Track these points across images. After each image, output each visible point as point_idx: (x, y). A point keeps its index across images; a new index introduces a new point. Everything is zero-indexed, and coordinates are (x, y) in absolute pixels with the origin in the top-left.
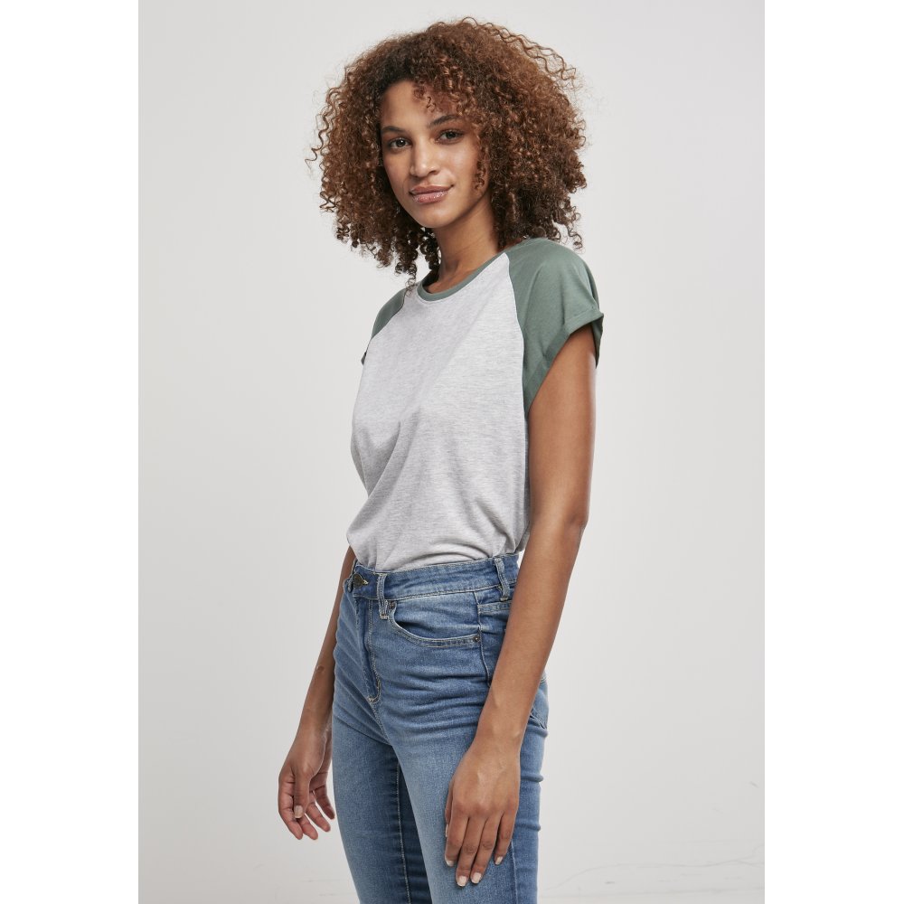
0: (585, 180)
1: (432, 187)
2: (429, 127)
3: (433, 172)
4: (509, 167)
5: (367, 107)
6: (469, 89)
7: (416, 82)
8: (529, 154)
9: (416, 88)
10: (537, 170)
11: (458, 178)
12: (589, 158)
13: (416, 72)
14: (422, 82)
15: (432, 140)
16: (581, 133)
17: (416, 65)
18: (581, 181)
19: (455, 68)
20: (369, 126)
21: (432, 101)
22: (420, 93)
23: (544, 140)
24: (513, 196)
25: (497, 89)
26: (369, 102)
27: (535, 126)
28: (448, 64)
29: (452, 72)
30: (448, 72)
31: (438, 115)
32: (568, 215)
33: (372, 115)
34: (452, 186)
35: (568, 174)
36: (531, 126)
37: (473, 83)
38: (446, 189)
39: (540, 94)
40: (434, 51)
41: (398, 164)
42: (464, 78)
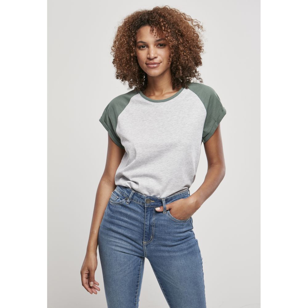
0: (202, 63)
1: (154, 62)
2: (155, 42)
3: (156, 58)
4: (179, 58)
5: (132, 35)
6: (169, 31)
7: (151, 26)
8: (185, 54)
9: (152, 29)
10: (187, 60)
11: (163, 60)
12: (204, 56)
13: (151, 23)
14: (153, 27)
15: (155, 46)
16: (202, 48)
17: (152, 21)
18: (200, 63)
19: (165, 23)
20: (133, 41)
21: (156, 34)
22: (152, 31)
23: (190, 50)
24: (180, 67)
25: (177, 32)
26: (133, 33)
27: (188, 45)
28: (163, 22)
29: (164, 24)
30: (162, 24)
31: (158, 38)
32: (196, 74)
33: (134, 37)
34: (161, 62)
35: (196, 61)
36: (186, 45)
37: (170, 29)
38: (159, 63)
39: (190, 35)
40: (158, 17)
41: (143, 54)
42: (167, 27)
